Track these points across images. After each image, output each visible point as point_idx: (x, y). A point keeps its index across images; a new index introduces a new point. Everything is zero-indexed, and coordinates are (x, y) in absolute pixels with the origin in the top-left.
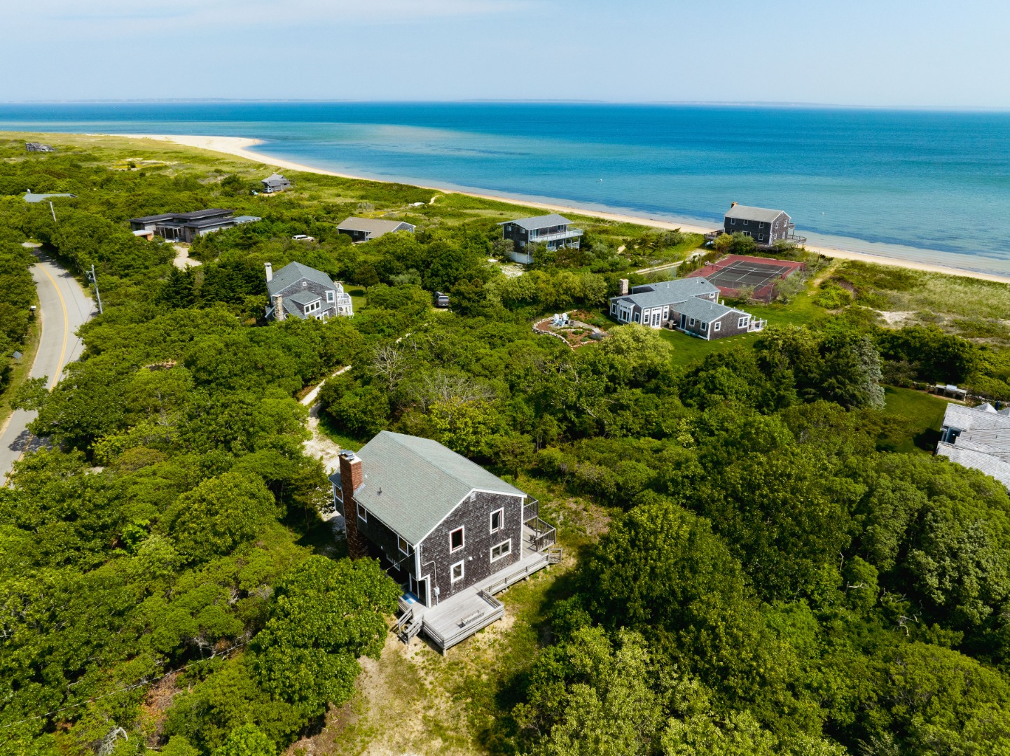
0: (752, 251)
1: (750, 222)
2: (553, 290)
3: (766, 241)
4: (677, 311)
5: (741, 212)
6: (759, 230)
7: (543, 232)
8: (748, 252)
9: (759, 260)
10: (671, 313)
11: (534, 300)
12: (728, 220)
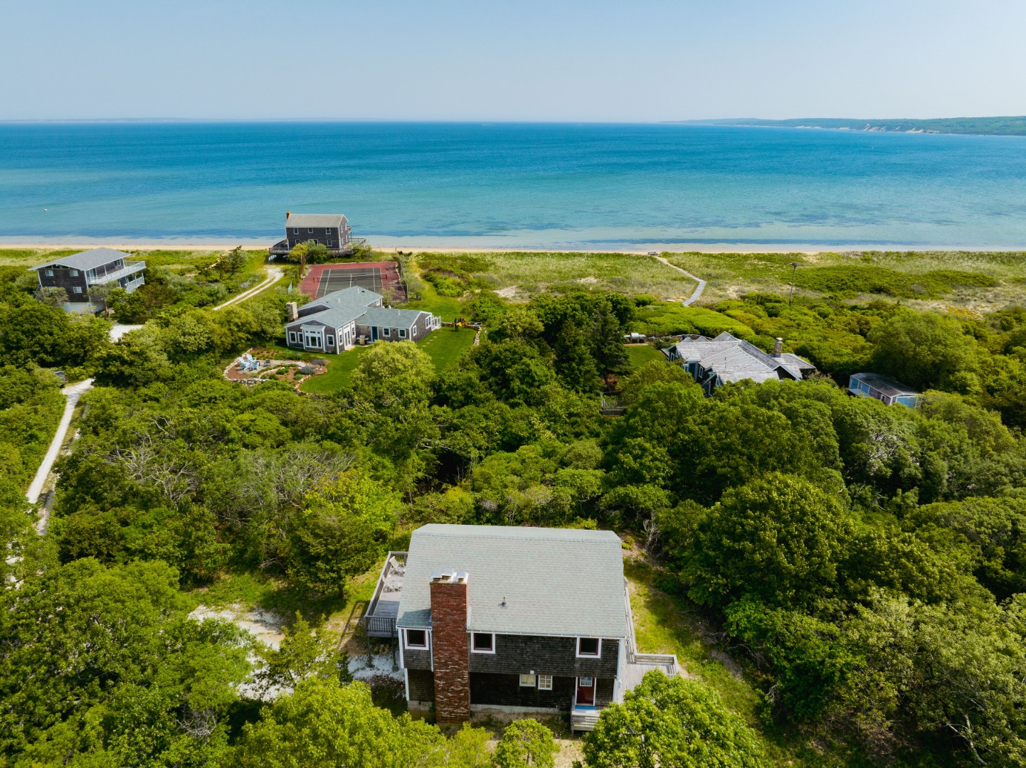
0: (330, 258)
1: (316, 229)
2: (225, 330)
3: (336, 246)
4: (363, 325)
5: (300, 220)
6: (328, 235)
7: (99, 272)
8: (325, 260)
9: (340, 265)
10: (358, 329)
11: (211, 346)
12: (290, 231)
